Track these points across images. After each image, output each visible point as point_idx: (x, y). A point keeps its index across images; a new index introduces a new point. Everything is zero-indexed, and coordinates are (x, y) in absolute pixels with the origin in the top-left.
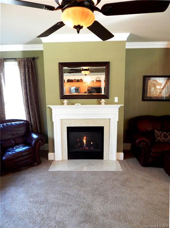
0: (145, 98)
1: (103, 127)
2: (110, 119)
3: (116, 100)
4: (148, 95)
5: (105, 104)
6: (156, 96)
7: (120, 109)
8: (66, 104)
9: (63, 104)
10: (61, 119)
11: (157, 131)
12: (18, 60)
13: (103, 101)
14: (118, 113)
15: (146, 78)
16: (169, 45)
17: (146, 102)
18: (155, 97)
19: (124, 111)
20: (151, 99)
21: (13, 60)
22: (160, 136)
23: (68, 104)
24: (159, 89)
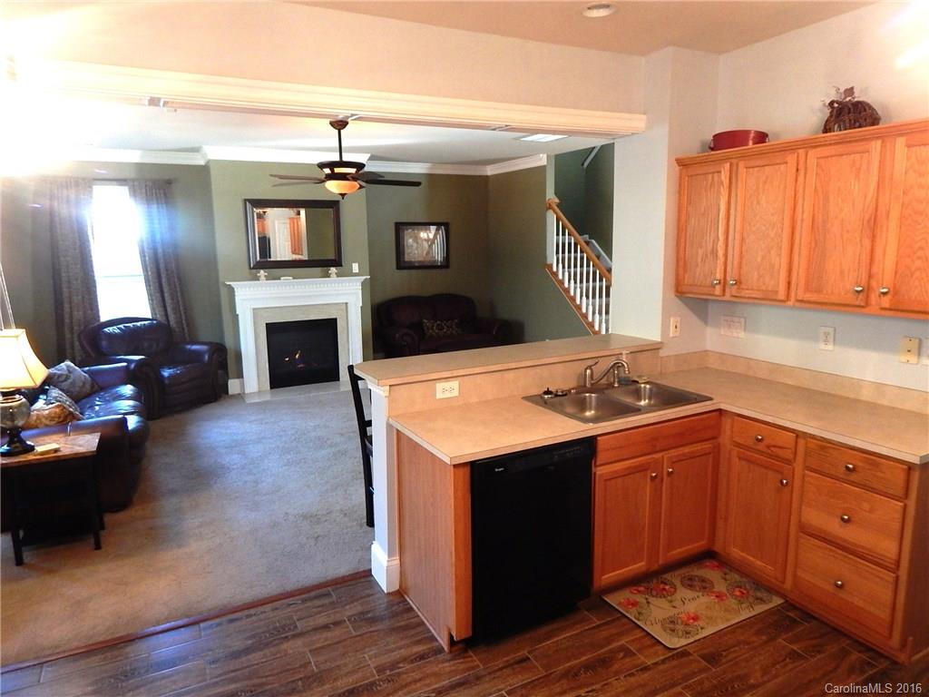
0: (402, 264)
1: (336, 320)
2: (346, 304)
3: (355, 268)
4: (407, 258)
5: (338, 276)
6: (420, 259)
7: (363, 284)
8: (263, 278)
9: (257, 279)
10: (254, 309)
11: (426, 321)
12: (132, 183)
13: (333, 270)
14: (360, 292)
15: (400, 227)
16: (431, 168)
17: (405, 272)
18: (420, 262)
19: (370, 288)
20: (411, 266)
21: (115, 183)
22: (432, 329)
23: (268, 278)
24: (425, 240)
